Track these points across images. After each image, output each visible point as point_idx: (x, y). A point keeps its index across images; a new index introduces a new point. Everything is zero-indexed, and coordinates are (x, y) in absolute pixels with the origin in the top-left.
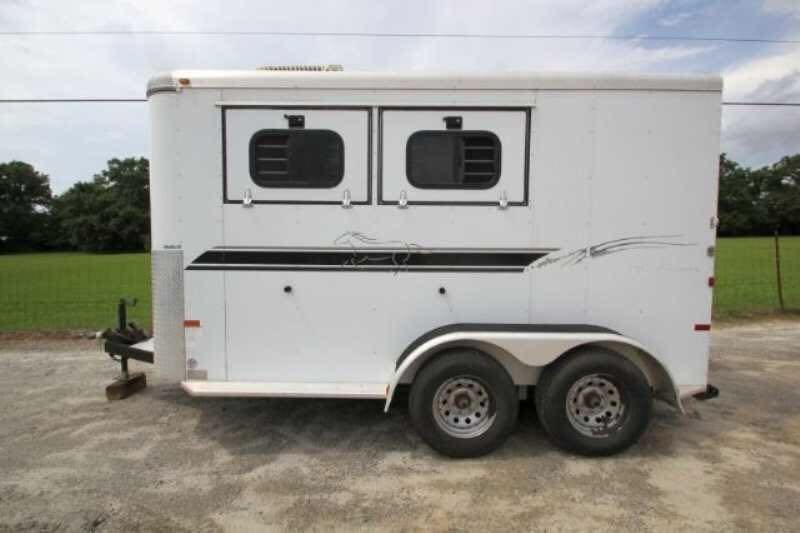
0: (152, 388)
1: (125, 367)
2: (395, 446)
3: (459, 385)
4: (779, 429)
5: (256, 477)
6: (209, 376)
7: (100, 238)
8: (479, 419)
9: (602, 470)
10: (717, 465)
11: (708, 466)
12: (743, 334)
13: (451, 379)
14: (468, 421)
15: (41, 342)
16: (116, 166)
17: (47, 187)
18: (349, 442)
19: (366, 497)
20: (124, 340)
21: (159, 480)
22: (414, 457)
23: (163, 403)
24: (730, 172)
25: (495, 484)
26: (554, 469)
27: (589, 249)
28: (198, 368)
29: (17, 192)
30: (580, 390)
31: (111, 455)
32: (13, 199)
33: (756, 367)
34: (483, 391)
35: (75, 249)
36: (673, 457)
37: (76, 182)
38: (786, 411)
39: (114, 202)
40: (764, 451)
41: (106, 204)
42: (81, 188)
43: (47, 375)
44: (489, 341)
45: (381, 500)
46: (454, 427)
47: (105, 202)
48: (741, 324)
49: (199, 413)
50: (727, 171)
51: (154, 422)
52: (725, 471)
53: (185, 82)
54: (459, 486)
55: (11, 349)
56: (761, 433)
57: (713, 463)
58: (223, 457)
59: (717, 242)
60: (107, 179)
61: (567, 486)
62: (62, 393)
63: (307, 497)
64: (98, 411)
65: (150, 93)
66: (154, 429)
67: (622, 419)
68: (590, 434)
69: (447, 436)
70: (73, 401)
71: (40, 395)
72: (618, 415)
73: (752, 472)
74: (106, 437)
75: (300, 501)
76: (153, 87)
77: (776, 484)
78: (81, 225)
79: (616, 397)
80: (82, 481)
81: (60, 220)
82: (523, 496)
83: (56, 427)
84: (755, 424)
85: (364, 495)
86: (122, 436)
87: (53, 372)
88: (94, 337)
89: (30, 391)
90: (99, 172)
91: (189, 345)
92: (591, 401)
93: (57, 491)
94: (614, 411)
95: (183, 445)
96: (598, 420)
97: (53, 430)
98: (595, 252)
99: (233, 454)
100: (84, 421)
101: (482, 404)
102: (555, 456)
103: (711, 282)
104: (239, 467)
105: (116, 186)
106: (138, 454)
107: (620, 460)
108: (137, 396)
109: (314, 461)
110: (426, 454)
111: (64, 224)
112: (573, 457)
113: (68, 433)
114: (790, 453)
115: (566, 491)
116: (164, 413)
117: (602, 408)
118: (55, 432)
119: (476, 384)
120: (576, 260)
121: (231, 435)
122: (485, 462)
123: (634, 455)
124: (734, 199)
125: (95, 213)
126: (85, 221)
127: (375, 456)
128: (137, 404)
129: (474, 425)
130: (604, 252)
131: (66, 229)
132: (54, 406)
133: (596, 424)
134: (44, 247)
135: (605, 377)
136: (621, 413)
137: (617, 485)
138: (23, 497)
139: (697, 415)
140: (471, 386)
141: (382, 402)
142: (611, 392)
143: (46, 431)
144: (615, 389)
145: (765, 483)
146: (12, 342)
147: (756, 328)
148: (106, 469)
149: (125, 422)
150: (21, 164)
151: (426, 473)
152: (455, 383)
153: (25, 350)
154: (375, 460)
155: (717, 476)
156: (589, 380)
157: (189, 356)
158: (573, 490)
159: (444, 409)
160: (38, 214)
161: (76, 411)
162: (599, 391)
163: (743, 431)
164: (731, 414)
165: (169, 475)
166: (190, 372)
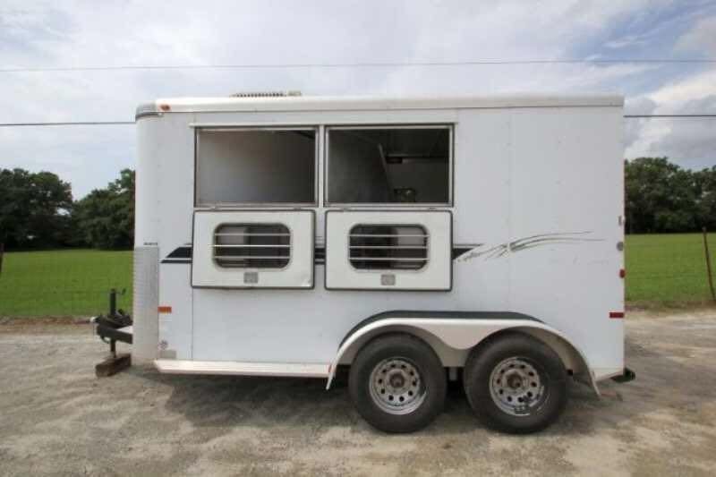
0: (135, 368)
1: (113, 349)
2: (338, 421)
3: (393, 366)
4: (695, 411)
5: (212, 447)
6: (178, 355)
7: (111, 237)
8: (411, 398)
9: (523, 447)
10: (632, 444)
11: (623, 445)
12: (675, 323)
13: (385, 360)
14: (402, 399)
15: (50, 326)
16: (127, 175)
17: (69, 193)
18: (297, 417)
19: (304, 467)
20: (113, 325)
21: (130, 446)
22: (353, 432)
23: (143, 380)
24: (673, 174)
25: (423, 457)
26: (477, 445)
27: (509, 246)
28: (169, 348)
29: (44, 198)
30: (503, 372)
31: (92, 425)
32: (40, 204)
33: (683, 353)
34: (415, 371)
35: (90, 246)
36: (591, 436)
37: (94, 189)
38: (706, 395)
39: (124, 206)
40: (678, 431)
41: (118, 207)
42: (98, 195)
43: (49, 354)
44: (421, 327)
45: (318, 470)
46: (390, 404)
47: (116, 205)
48: (674, 313)
49: (172, 389)
50: (669, 173)
51: (132, 397)
52: (640, 449)
53: (166, 108)
54: (389, 459)
55: (23, 332)
56: (677, 415)
57: (628, 442)
58: (187, 428)
59: (625, 238)
60: (120, 186)
61: (488, 460)
62: (60, 370)
63: (253, 465)
64: (86, 386)
65: (138, 117)
66: (132, 402)
67: (541, 399)
68: (513, 413)
69: (382, 412)
70: (68, 378)
71: (39, 372)
72: (538, 396)
73: (663, 451)
74: (91, 408)
75: (246, 470)
76: (141, 112)
77: (684, 462)
78: (94, 226)
79: (536, 379)
80: (64, 446)
81: (78, 221)
82: (446, 468)
83: (50, 400)
84: (672, 406)
85: (303, 464)
86: (104, 408)
87: (54, 352)
88: (88, 322)
89: (33, 369)
90: (113, 181)
91: (163, 329)
92: (514, 382)
93: (42, 454)
94: (535, 391)
95: (155, 418)
96: (520, 400)
97: (47, 402)
98: (515, 247)
99: (195, 425)
100: (75, 395)
101: (414, 384)
102: (481, 433)
103: (622, 274)
104: (199, 438)
105: (126, 192)
106: (114, 425)
107: (541, 438)
108: (122, 374)
109: (265, 433)
110: (365, 429)
111: (82, 224)
112: (498, 434)
113: (60, 404)
114: (703, 434)
115: (487, 465)
116: (143, 389)
117: (524, 388)
118: (49, 404)
119: (408, 365)
120: (497, 254)
121: (197, 409)
122: (416, 438)
123: (554, 433)
124: (678, 198)
125: (108, 215)
126: (99, 222)
127: (318, 430)
128: (122, 380)
129: (406, 404)
130: (522, 247)
131: (84, 229)
132: (53, 382)
133: (519, 404)
134: (63, 244)
135: (525, 360)
136: (541, 393)
137: (534, 460)
138: (13, 458)
139: (619, 397)
140: (403, 367)
141: (324, 380)
142: (531, 374)
143: (40, 403)
144: (534, 372)
145: (674, 461)
146: (25, 327)
147: (689, 317)
148: (86, 436)
149: (108, 396)
150: (48, 174)
151: (361, 446)
152: (390, 363)
153: (35, 333)
154: (318, 434)
155: (630, 453)
156: (510, 363)
157: (162, 338)
158: (493, 464)
159: (380, 387)
160: (60, 217)
161: (68, 386)
162: (521, 373)
163: (660, 413)
164: (653, 397)
165: (138, 443)
166: (161, 352)
